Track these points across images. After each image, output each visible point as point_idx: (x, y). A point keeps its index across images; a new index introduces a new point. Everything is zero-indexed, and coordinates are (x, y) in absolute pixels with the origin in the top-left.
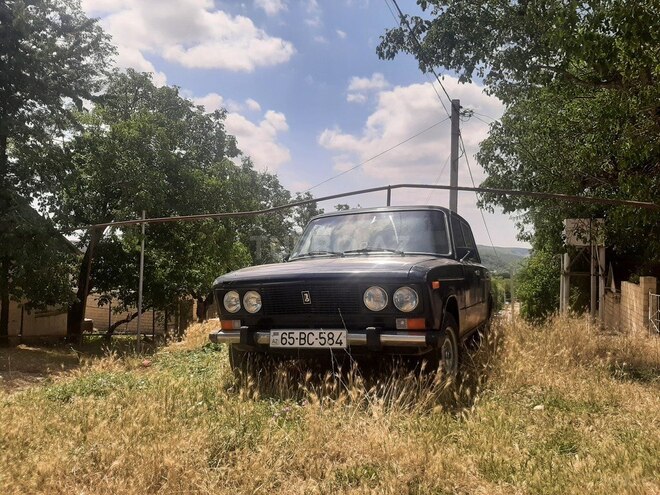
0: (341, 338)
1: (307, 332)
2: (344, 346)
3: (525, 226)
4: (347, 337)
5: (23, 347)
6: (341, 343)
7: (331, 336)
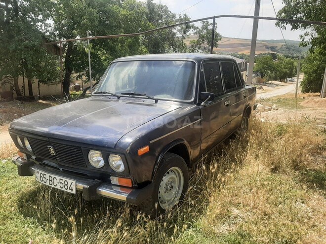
0: (71, 186)
1: (53, 176)
2: (74, 192)
3: (305, 37)
4: (76, 185)
5: (40, 101)
6: (72, 190)
7: (66, 183)
